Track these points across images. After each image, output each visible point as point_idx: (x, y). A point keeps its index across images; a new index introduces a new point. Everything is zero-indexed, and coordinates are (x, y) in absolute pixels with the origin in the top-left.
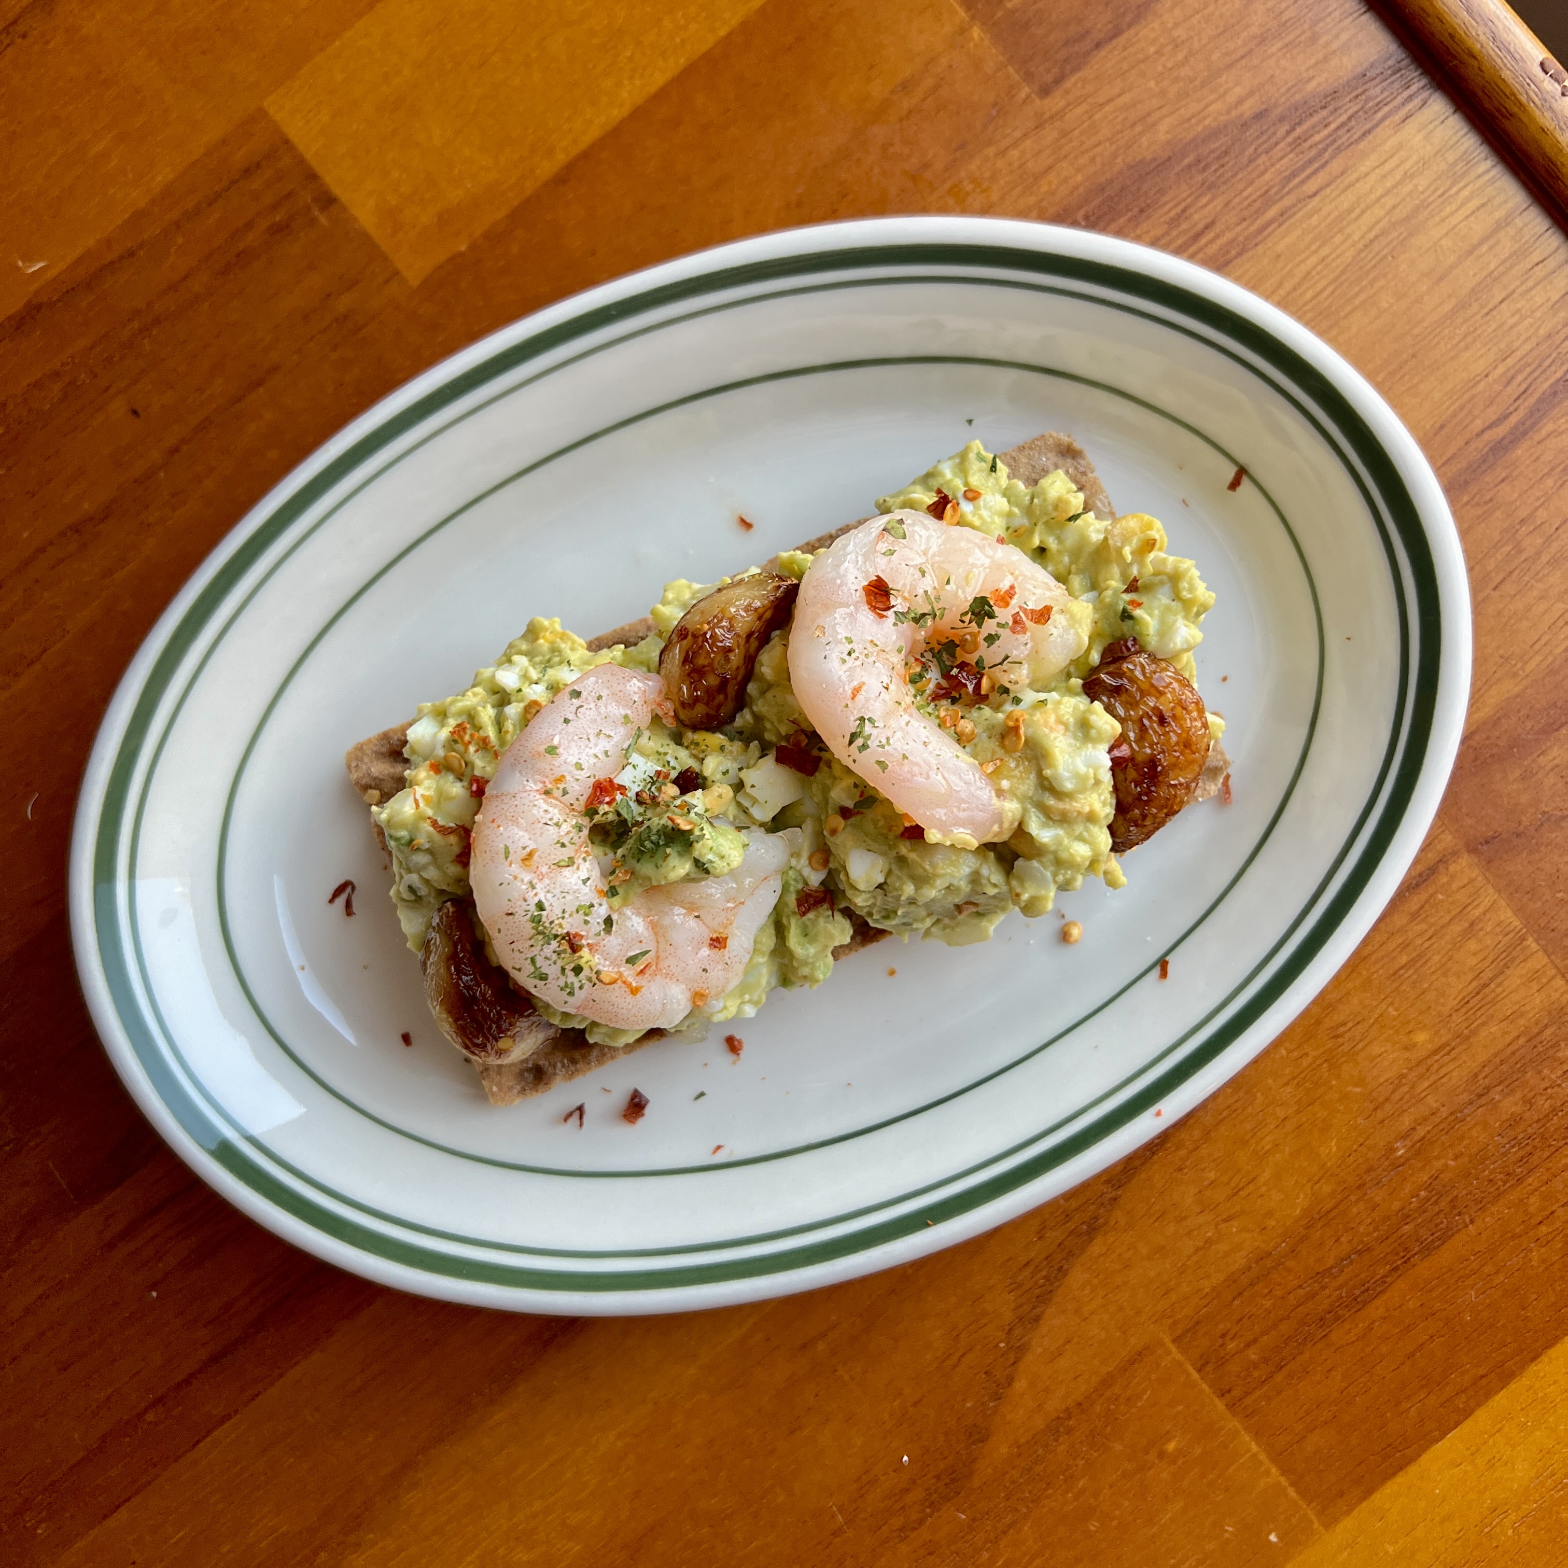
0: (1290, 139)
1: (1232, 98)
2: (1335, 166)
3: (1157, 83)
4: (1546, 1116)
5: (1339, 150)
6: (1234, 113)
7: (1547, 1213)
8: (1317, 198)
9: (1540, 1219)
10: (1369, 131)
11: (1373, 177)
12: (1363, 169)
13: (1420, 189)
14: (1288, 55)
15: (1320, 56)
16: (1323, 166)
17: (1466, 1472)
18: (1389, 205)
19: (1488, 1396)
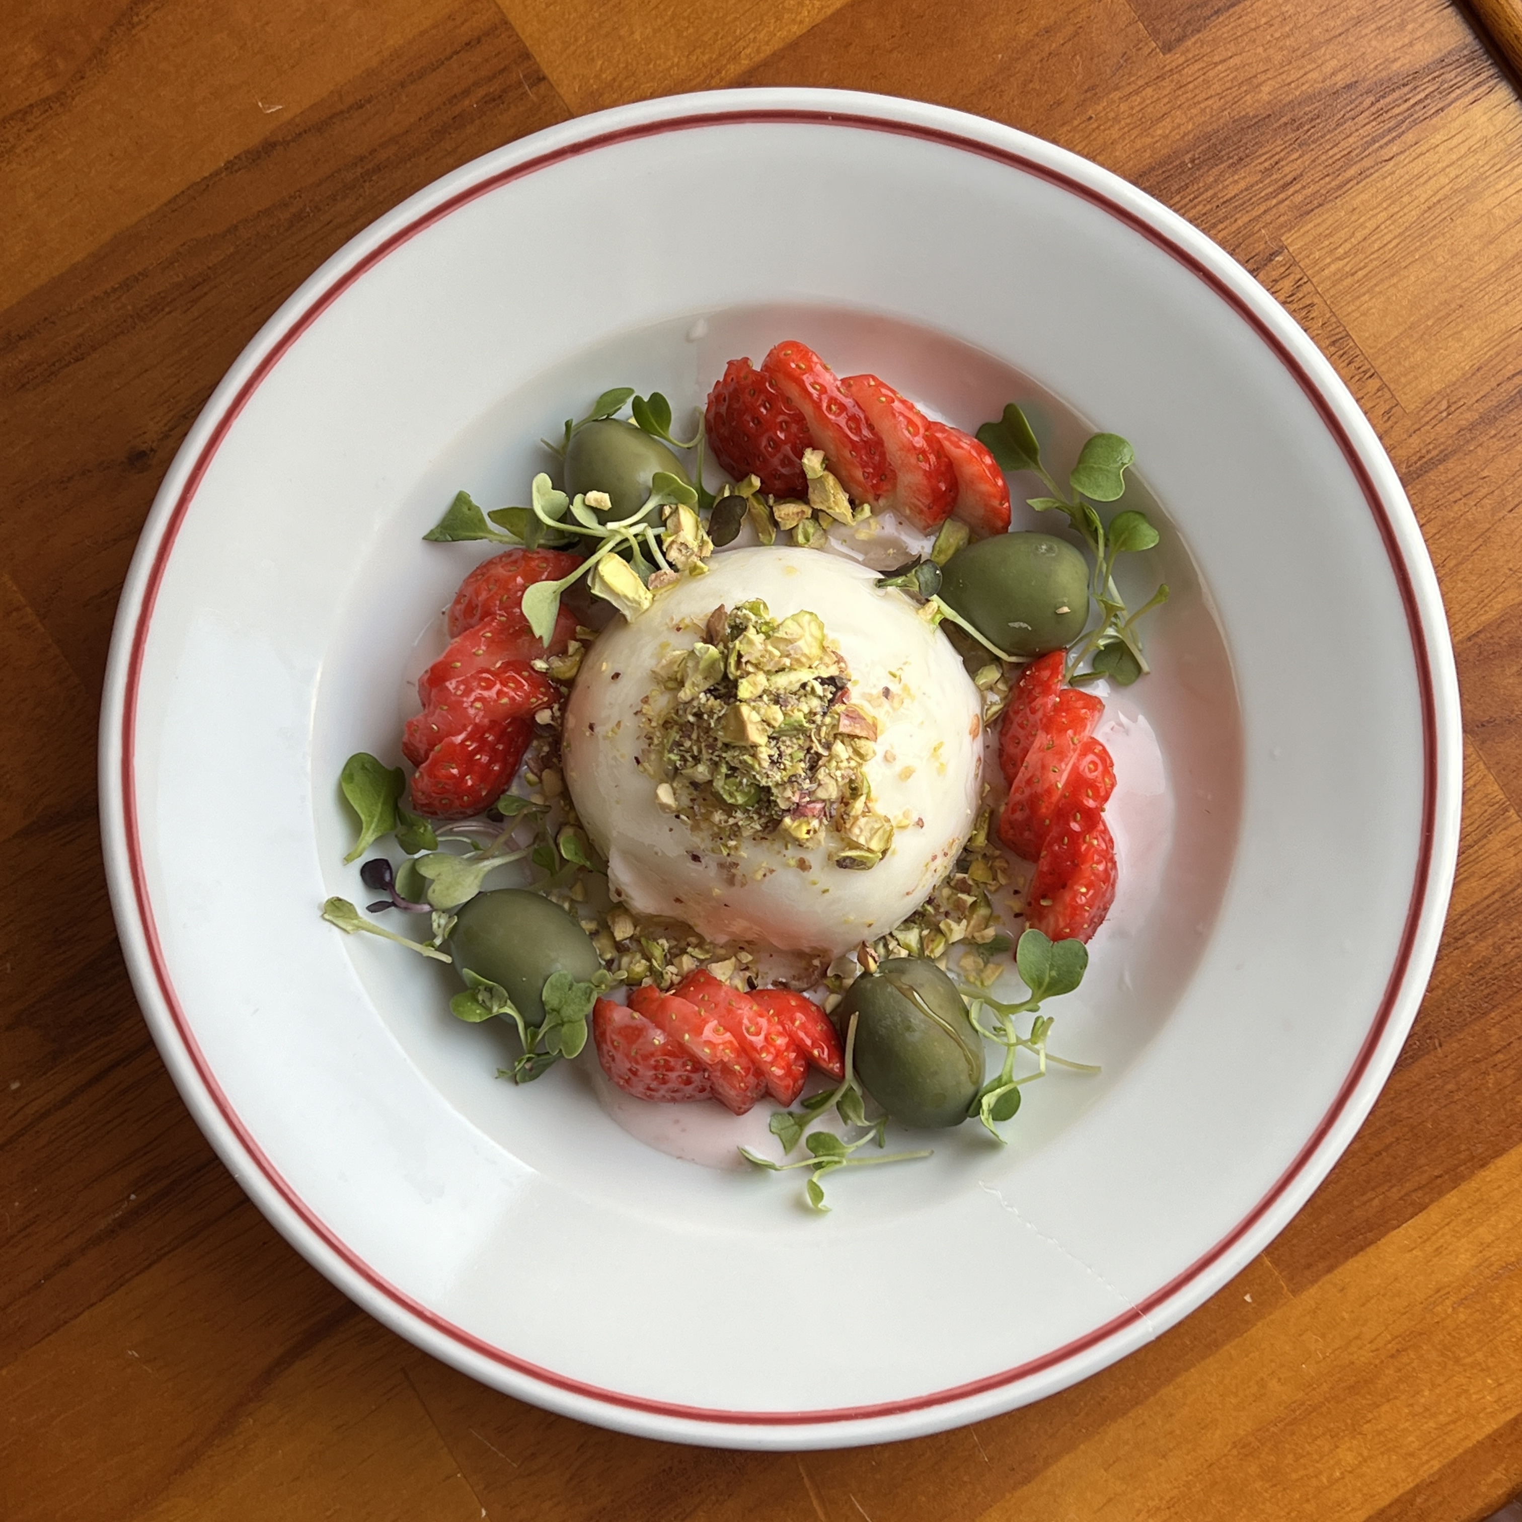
0: (1374, 109)
1: (1328, 69)
2: (1410, 137)
3: (1265, 50)
4: (1512, 961)
5: (1415, 123)
6: (1328, 83)
7: (1505, 1044)
8: (1392, 163)
9: (1499, 1048)
10: (1442, 109)
11: (1441, 149)
12: (1434, 141)
13: (1481, 163)
14: (1379, 37)
15: (1407, 41)
16: (1399, 136)
17: (1416, 1257)
18: (1452, 175)
19: (1441, 1194)
